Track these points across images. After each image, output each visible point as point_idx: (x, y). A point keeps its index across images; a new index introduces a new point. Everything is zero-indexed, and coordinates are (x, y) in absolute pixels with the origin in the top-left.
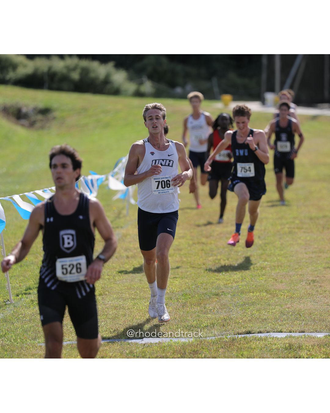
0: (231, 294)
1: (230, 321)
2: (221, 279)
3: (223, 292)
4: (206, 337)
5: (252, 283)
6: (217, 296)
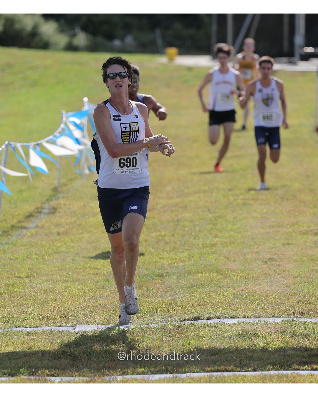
0: (176, 275)
1: (176, 306)
2: (165, 258)
3: (168, 273)
4: (148, 324)
5: (201, 262)
6: (161, 277)
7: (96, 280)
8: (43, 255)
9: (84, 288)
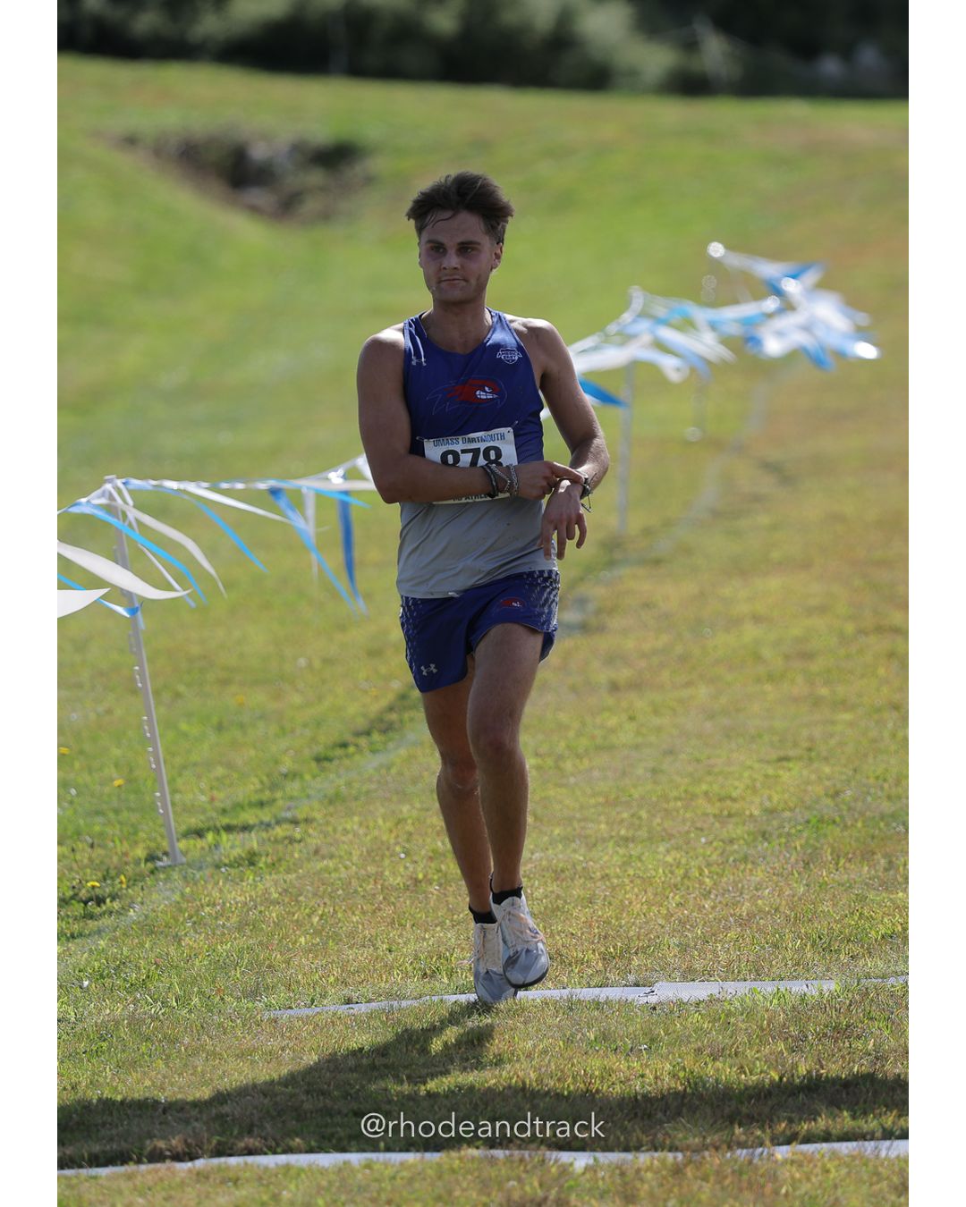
7: (724, 835)
8: (560, 758)
9: (684, 861)
